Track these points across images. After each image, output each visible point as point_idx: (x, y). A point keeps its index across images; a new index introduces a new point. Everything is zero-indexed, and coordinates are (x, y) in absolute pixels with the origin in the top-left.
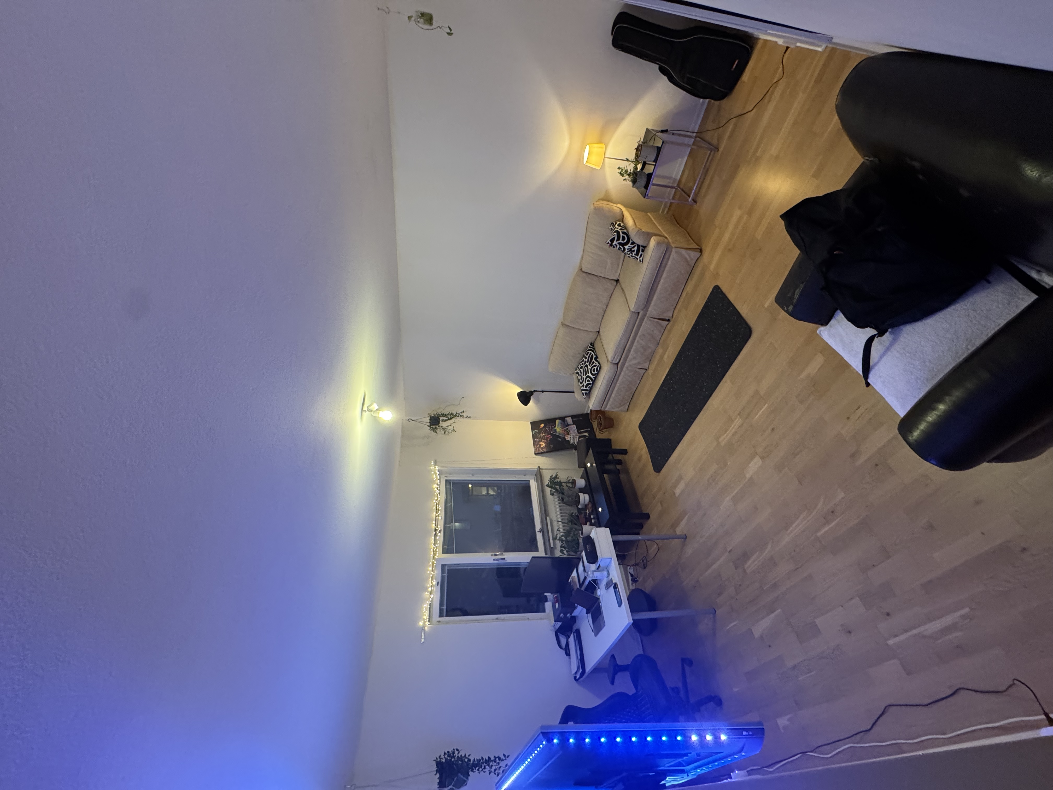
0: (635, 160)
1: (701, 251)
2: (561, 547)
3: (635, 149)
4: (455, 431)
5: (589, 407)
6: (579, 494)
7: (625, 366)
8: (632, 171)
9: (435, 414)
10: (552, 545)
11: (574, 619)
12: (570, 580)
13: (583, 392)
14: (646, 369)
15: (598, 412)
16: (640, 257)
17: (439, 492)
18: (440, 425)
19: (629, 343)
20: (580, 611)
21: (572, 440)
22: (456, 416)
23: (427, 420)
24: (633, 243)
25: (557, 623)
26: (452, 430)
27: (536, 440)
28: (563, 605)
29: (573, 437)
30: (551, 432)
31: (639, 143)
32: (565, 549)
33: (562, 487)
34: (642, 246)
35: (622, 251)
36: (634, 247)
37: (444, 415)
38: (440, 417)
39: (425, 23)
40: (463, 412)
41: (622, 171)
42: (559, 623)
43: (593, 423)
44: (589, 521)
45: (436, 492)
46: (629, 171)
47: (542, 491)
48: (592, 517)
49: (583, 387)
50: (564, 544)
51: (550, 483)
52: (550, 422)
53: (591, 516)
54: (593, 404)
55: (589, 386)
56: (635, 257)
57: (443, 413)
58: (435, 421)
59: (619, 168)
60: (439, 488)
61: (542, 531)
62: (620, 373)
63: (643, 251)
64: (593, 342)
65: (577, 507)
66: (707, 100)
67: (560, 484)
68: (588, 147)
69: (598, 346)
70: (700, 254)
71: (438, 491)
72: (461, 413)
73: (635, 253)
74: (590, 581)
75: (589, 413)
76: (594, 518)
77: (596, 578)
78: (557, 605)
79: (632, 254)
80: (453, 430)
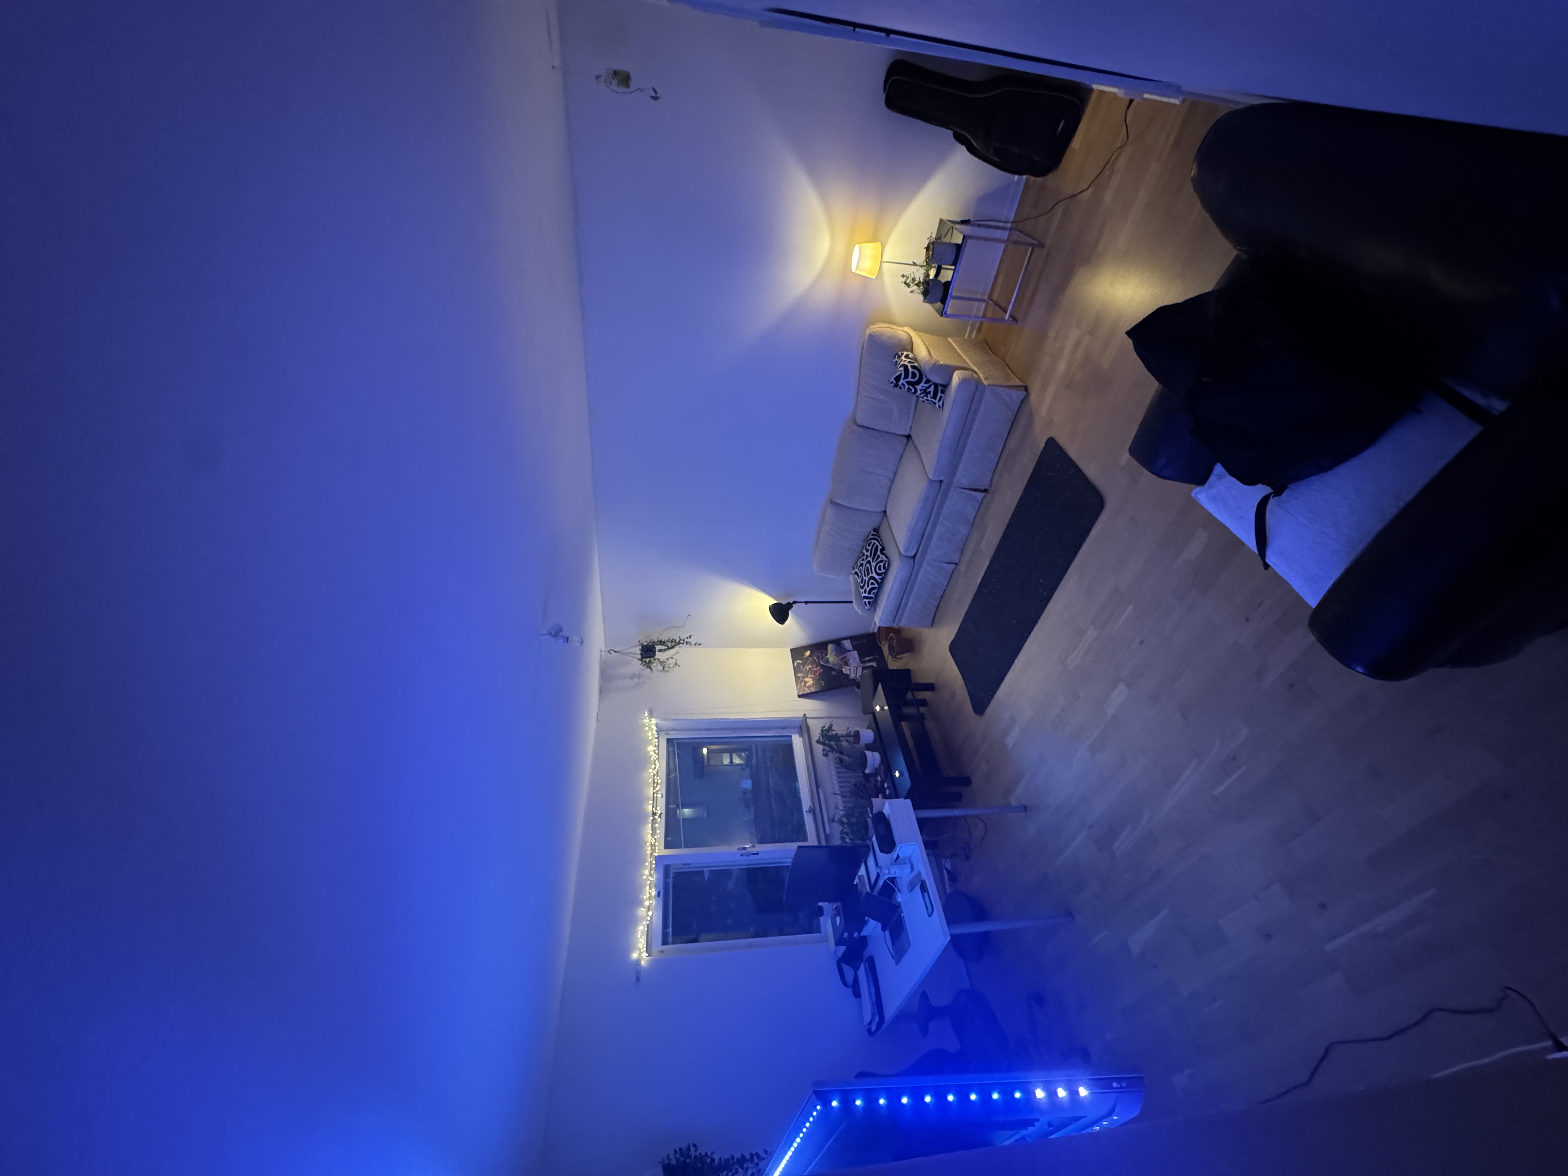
0: (925, 264)
1: (1026, 389)
2: (842, 832)
3: (925, 248)
4: (679, 666)
5: (875, 624)
6: (866, 752)
7: (926, 560)
8: (922, 280)
9: (649, 641)
10: (828, 832)
11: (864, 940)
12: (856, 881)
13: (865, 600)
14: (956, 564)
15: (889, 630)
16: (939, 401)
17: (657, 757)
18: (656, 657)
19: (929, 527)
20: (872, 928)
21: (852, 674)
22: (679, 643)
23: (637, 650)
24: (928, 381)
25: (839, 947)
26: (674, 664)
27: (799, 675)
28: (846, 920)
29: (854, 668)
30: (821, 663)
31: (930, 240)
32: (847, 835)
33: (839, 743)
34: (941, 385)
35: (912, 393)
36: (929, 387)
37: (662, 643)
38: (656, 646)
39: (619, 85)
40: (690, 637)
41: (907, 280)
42: (842, 947)
43: (882, 647)
44: (882, 793)
45: (653, 757)
46: (917, 279)
47: (810, 751)
48: (886, 786)
49: (865, 593)
50: (845, 828)
51: (821, 738)
52: (818, 648)
53: (884, 785)
54: (879, 619)
55: (875, 591)
56: (932, 401)
57: (660, 640)
58: (648, 651)
59: (903, 276)
60: (657, 751)
61: (812, 811)
62: (918, 571)
63: (943, 392)
64: (877, 528)
65: (863, 772)
66: (1025, 177)
67: (836, 738)
68: (857, 247)
69: (884, 533)
70: (1025, 393)
71: (655, 755)
72: (687, 638)
73: (932, 395)
74: (885, 881)
75: (876, 633)
76: (888, 788)
77: (894, 876)
78: (838, 919)
79: (927, 397)
80: (676, 664)
